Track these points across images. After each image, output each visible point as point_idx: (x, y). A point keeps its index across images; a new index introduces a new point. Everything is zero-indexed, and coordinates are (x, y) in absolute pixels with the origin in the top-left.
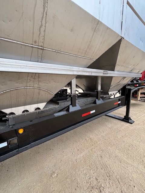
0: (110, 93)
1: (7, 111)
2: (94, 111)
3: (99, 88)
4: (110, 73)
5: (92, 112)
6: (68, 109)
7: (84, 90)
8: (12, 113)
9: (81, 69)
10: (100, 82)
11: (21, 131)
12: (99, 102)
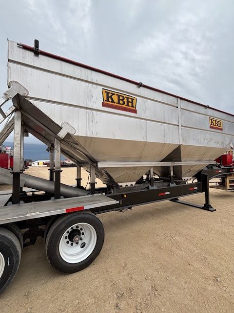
0: (183, 178)
1: (120, 184)
2: (169, 193)
3: (172, 174)
4: (177, 164)
5: (166, 193)
6: (148, 188)
7: (159, 175)
8: (121, 186)
9: (157, 163)
10: (172, 169)
11: (125, 196)
12: (173, 185)
